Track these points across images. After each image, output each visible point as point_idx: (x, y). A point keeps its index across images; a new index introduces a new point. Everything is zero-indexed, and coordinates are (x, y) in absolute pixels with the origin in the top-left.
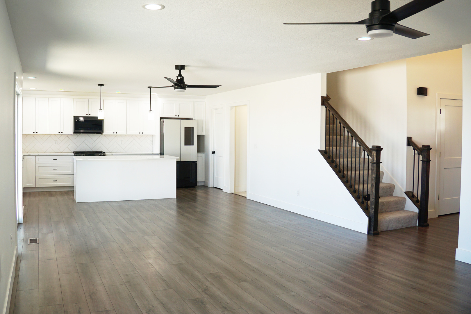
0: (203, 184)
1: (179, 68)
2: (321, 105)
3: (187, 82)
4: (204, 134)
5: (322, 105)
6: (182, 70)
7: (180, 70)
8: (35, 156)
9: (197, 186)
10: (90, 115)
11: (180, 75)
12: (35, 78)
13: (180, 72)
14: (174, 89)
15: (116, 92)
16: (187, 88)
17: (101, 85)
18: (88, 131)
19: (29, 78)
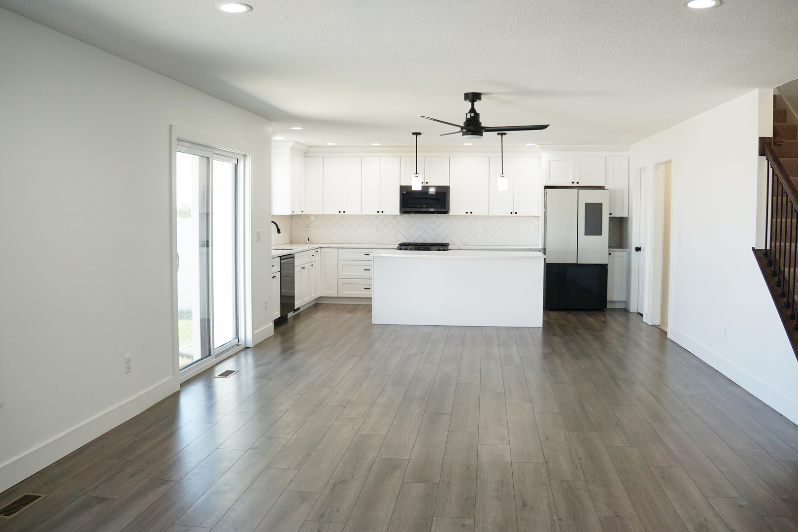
0: (623, 306)
1: (471, 98)
2: (759, 156)
3: (484, 122)
4: (625, 215)
5: (761, 155)
6: (476, 101)
7: (473, 101)
8: (338, 248)
9: (606, 308)
10: (427, 183)
11: (473, 110)
12: (301, 128)
13: (473, 105)
14: (463, 135)
15: (465, 144)
16: (484, 133)
17: (417, 134)
18: (423, 210)
19: (292, 128)
